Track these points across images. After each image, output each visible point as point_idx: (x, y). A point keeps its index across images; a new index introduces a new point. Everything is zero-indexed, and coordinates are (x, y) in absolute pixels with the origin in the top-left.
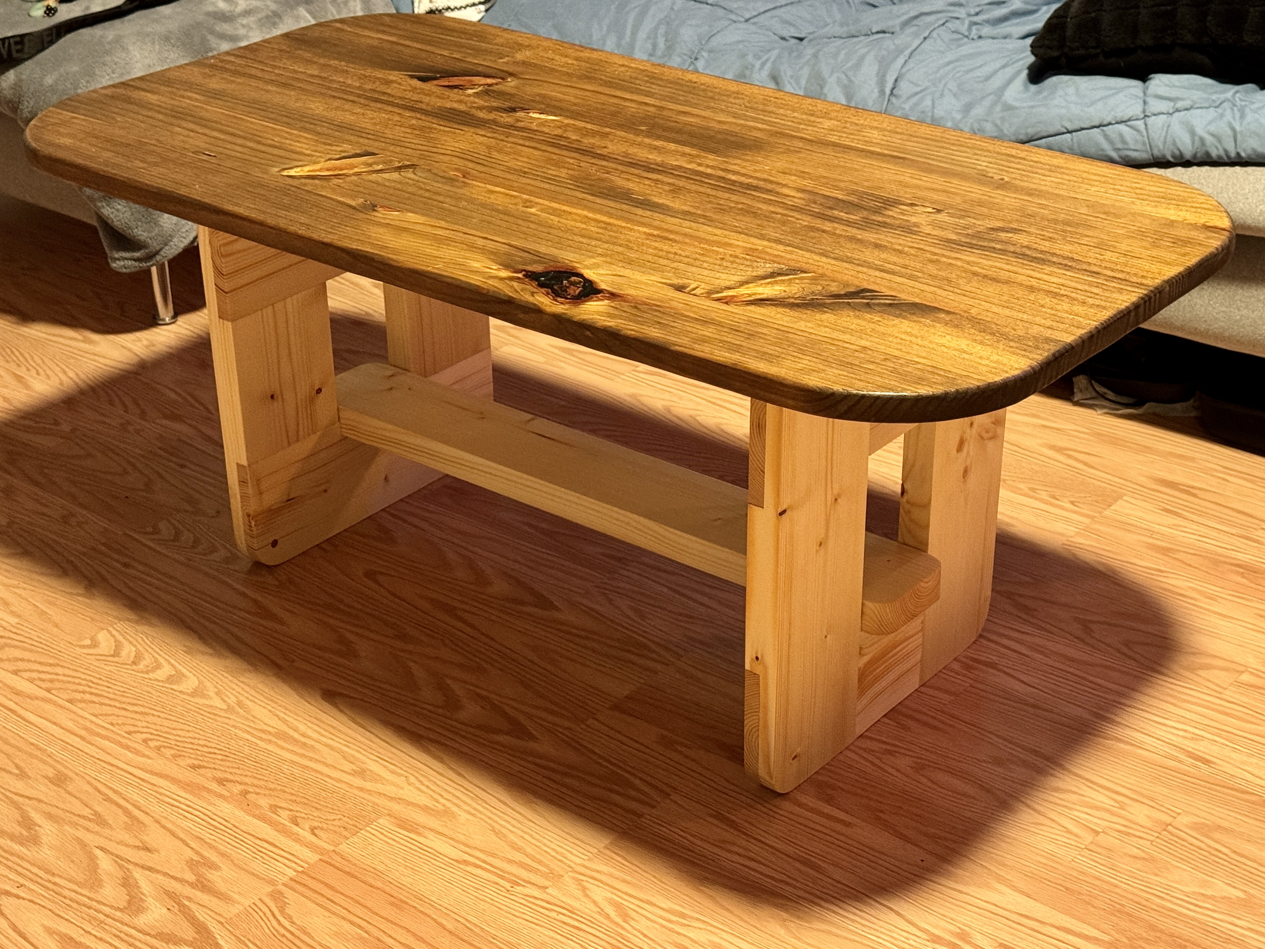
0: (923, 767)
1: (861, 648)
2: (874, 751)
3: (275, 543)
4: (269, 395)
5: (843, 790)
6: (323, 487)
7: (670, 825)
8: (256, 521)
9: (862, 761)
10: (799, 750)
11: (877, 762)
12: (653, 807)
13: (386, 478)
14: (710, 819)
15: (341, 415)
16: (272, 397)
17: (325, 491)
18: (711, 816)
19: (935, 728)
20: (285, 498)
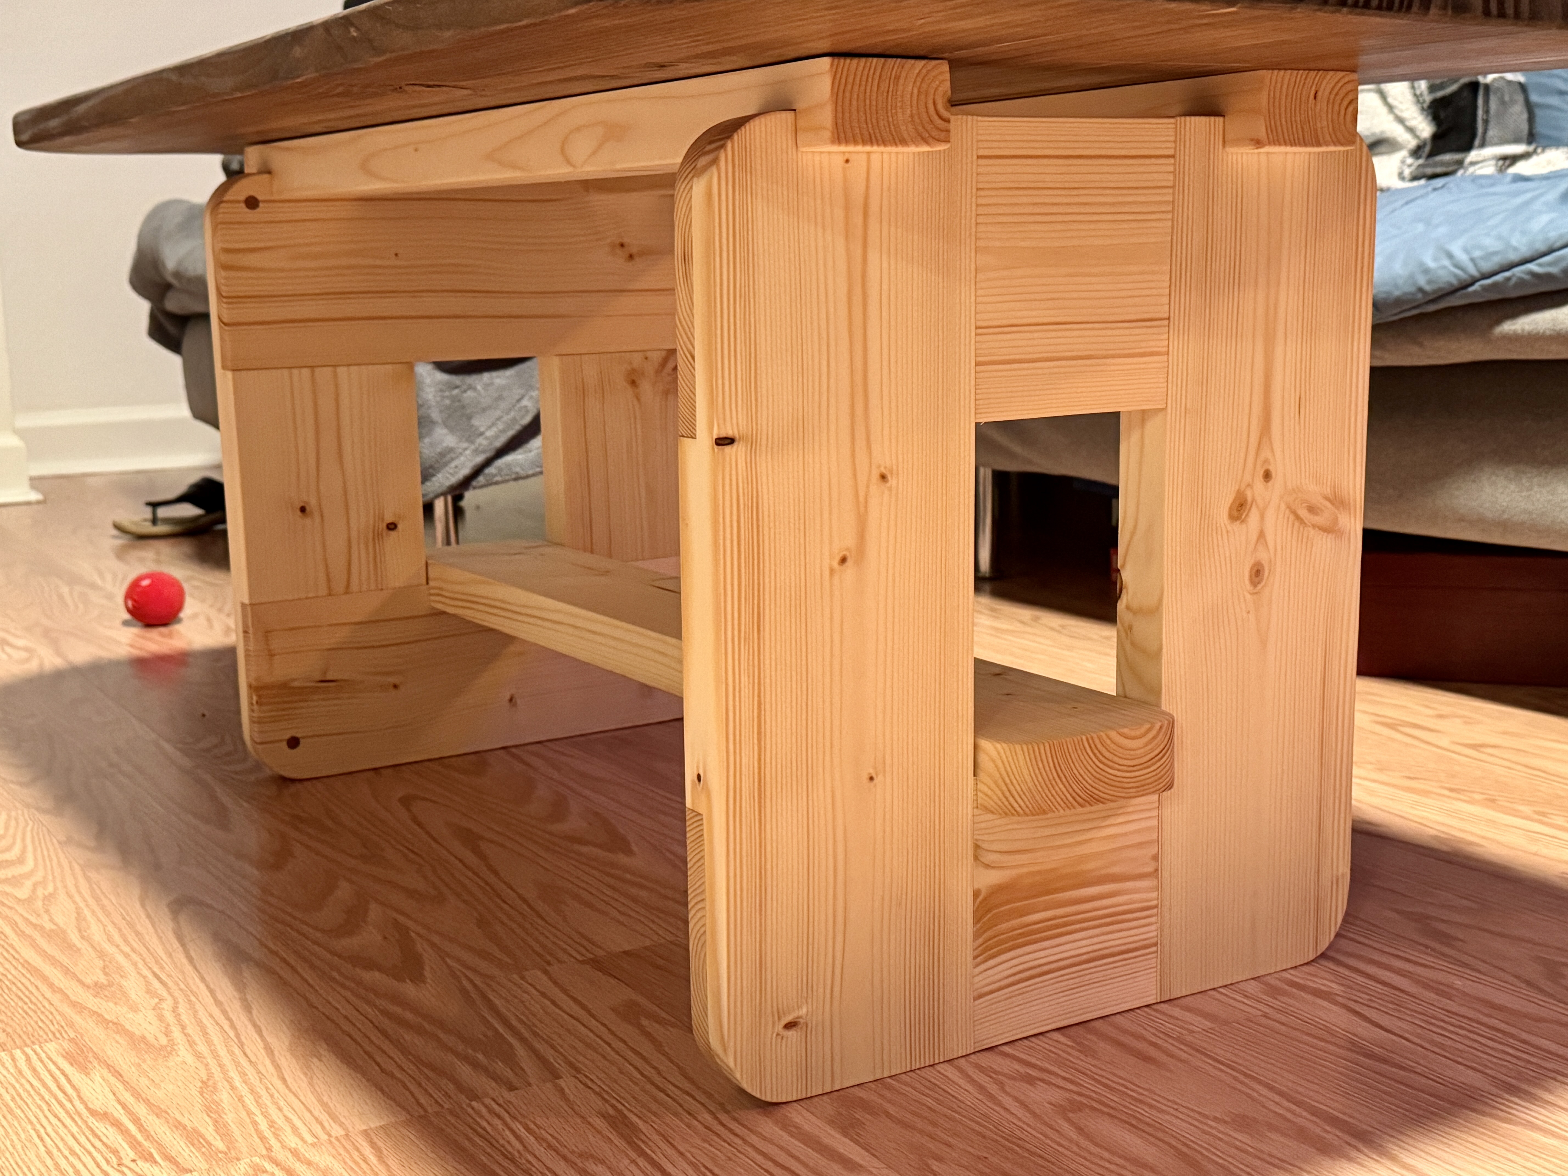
0: (1079, 1107)
1: (977, 847)
2: (996, 1072)
3: (293, 743)
4: (298, 505)
5: (888, 1115)
6: (392, 680)
7: (514, 1118)
8: (259, 696)
9: (962, 1082)
10: (803, 1011)
11: (993, 1089)
12: (512, 1088)
13: (511, 700)
14: (598, 1122)
15: (431, 575)
16: (303, 510)
17: (395, 686)
18: (604, 1116)
19: (1148, 1059)
20: (318, 676)
